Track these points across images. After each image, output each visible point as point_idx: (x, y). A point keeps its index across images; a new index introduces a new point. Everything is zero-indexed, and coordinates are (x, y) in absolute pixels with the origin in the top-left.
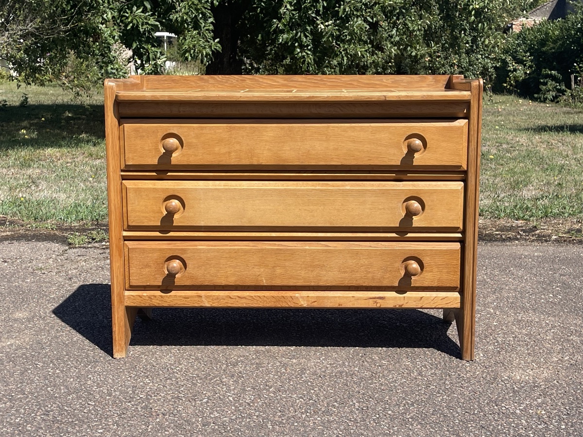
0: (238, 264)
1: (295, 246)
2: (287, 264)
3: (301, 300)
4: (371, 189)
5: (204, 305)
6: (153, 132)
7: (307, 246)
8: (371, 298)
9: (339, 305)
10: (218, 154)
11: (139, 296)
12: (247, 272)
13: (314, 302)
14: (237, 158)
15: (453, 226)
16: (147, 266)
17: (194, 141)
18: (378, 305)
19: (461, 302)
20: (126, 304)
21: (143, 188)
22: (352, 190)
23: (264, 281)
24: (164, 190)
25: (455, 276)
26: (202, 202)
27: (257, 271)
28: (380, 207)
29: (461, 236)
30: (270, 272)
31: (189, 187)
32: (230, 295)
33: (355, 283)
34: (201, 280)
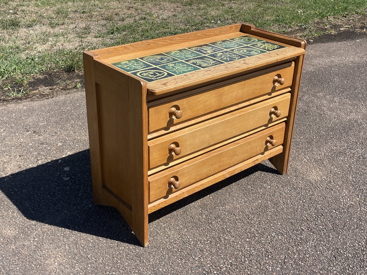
3: (226, 175)
5: (185, 197)
7: (231, 147)
8: (253, 162)
9: (241, 170)
13: (232, 173)
19: (283, 150)
22: (252, 112)
23: (213, 173)
26: (187, 141)
29: (287, 119)
31: (181, 135)
32: (197, 186)
33: (248, 157)
34: (185, 184)
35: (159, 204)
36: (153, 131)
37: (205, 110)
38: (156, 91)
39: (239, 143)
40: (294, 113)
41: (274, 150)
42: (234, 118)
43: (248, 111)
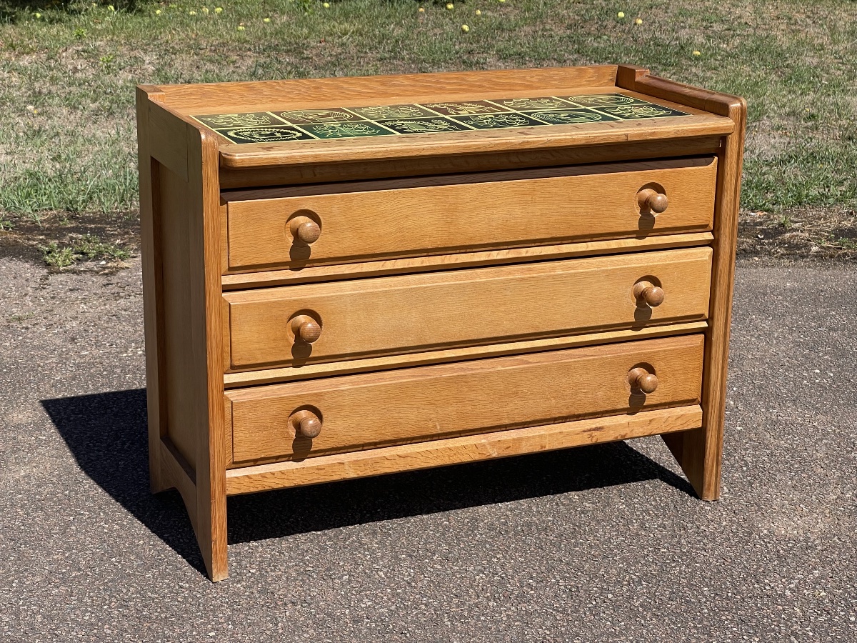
1: (483, 369)
3: (489, 448)
5: (347, 477)
8: (584, 431)
9: (542, 447)
13: (507, 448)
15: (696, 313)
17: (339, 219)
18: (594, 440)
19: (702, 419)
20: (229, 493)
21: (257, 304)
24: (290, 303)
25: (695, 384)
29: (706, 326)
31: (329, 295)
32: (387, 455)
33: (565, 412)
34: (344, 438)
35: (263, 476)
36: (239, 265)
37: (402, 241)
38: (237, 158)
39: (528, 363)
40: (723, 310)
41: (666, 415)
42: (503, 282)
43: (552, 273)
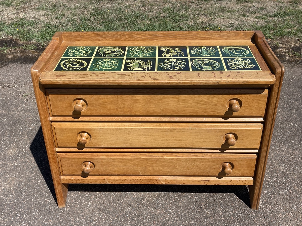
0: (125, 165)
1: (158, 156)
2: (153, 165)
3: (161, 181)
4: (205, 129)
5: (106, 183)
6: (68, 97)
7: (166, 157)
8: (202, 181)
9: (184, 184)
10: (109, 109)
11: (69, 179)
12: (130, 169)
13: (169, 182)
14: (121, 112)
15: (254, 148)
16: (72, 166)
17: (94, 102)
18: (206, 184)
19: (253, 183)
20: (62, 183)
21: (65, 128)
22: (193, 129)
23: (141, 173)
24: (77, 129)
25: (252, 171)
26: (101, 135)
27: (136, 168)
28: (210, 138)
29: (258, 152)
30: (143, 169)
31: (93, 127)
33: (193, 174)
35: (75, 180)
36: (56, 114)
41: (238, 179)
